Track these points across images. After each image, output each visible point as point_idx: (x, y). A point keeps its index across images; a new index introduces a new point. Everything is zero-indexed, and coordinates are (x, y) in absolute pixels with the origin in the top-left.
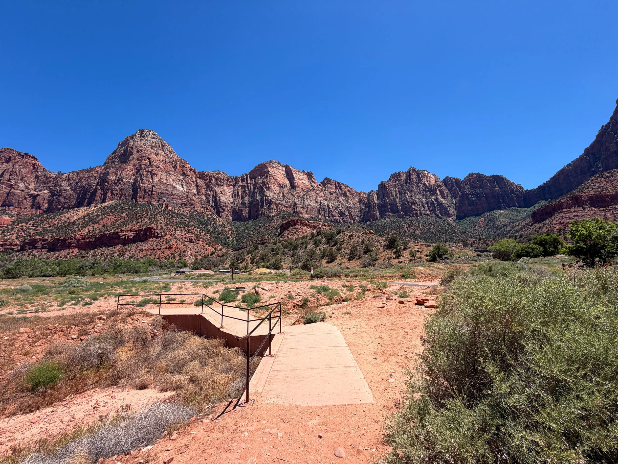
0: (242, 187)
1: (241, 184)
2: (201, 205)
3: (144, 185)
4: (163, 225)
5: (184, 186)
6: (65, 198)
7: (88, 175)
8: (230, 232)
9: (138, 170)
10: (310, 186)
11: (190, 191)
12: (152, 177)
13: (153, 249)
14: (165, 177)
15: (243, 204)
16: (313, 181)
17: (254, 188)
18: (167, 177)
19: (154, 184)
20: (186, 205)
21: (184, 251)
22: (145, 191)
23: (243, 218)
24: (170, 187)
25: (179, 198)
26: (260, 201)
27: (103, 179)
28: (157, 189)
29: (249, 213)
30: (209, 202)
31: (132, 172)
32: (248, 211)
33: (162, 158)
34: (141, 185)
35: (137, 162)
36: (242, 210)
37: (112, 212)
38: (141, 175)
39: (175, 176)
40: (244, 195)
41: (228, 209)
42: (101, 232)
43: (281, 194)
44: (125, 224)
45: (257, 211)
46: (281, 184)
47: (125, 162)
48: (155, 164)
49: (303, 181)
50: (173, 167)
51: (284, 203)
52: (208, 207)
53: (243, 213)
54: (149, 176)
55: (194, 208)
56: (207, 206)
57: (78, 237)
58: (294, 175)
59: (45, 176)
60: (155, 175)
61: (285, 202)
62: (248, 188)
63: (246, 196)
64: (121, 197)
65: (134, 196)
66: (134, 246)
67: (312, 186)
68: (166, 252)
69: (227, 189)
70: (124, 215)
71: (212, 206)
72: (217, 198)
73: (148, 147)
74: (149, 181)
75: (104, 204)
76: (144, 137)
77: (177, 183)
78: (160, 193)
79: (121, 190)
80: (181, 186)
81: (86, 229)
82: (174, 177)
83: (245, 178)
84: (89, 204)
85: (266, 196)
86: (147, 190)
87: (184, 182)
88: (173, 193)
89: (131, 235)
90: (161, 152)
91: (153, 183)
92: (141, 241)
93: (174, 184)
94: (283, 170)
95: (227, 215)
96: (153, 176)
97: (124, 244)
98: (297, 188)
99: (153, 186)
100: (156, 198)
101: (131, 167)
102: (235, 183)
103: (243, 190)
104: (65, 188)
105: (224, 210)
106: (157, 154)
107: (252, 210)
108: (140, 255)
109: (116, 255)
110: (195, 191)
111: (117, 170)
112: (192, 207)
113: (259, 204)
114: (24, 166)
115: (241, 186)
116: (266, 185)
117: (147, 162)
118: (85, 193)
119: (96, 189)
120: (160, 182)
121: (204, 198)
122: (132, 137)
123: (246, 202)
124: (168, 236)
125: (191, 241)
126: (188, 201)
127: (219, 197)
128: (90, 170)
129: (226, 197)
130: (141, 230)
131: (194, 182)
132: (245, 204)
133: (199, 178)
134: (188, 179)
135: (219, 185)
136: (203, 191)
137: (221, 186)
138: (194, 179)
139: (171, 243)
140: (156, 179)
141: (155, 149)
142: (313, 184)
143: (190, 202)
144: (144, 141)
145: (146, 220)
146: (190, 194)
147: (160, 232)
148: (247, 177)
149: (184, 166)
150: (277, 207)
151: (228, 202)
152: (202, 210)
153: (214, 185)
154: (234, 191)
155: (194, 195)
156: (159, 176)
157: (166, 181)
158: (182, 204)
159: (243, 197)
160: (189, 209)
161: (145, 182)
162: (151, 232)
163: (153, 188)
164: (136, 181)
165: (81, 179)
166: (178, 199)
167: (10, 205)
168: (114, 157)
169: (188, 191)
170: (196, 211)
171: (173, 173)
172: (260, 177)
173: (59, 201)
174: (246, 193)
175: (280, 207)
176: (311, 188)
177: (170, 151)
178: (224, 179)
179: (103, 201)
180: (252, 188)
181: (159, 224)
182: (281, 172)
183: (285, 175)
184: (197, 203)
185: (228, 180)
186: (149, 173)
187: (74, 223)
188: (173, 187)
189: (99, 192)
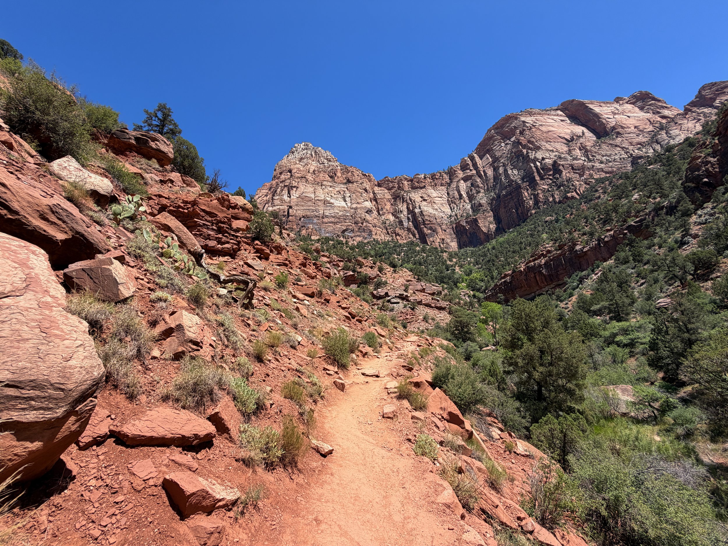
0: (465, 179)
1: (461, 174)
2: (385, 231)
3: (275, 208)
5: (348, 199)
8: (454, 260)
10: (659, 119)
11: (359, 206)
12: (289, 193)
15: (477, 208)
16: (663, 107)
17: (496, 169)
18: (315, 189)
19: (292, 204)
20: (353, 231)
23: (482, 237)
24: (320, 203)
25: (338, 219)
26: (523, 179)
28: (298, 211)
29: (497, 219)
30: (401, 222)
32: (492, 219)
36: (476, 221)
39: (331, 187)
40: (474, 191)
41: (444, 227)
43: (577, 153)
45: (521, 202)
46: (568, 137)
48: (297, 175)
49: (629, 114)
50: (331, 177)
51: (597, 165)
52: (400, 232)
53: (481, 225)
54: (285, 192)
56: (397, 229)
58: (597, 110)
60: (295, 189)
61: (602, 162)
62: (480, 176)
63: (478, 192)
67: (663, 117)
69: (433, 193)
71: (409, 230)
72: (417, 210)
74: (282, 200)
76: (293, 153)
77: (335, 196)
78: (303, 217)
80: (342, 200)
82: (331, 189)
83: (470, 162)
85: (535, 160)
87: (347, 192)
91: (290, 202)
93: (328, 199)
94: (558, 115)
95: (443, 240)
96: (291, 192)
98: (619, 130)
99: (291, 207)
100: (295, 227)
101: (264, 191)
102: (450, 179)
103: (469, 183)
105: (434, 231)
107: (502, 211)
110: (368, 204)
112: (365, 235)
113: (518, 187)
115: (462, 179)
116: (524, 147)
120: (302, 198)
121: (392, 218)
123: (483, 201)
126: (356, 223)
127: (420, 208)
129: (436, 207)
131: (366, 190)
132: (480, 205)
133: (379, 185)
135: (417, 188)
136: (388, 206)
137: (421, 188)
140: (295, 194)
142: (666, 112)
148: (472, 158)
150: (581, 175)
151: (441, 214)
152: (388, 238)
153: (405, 191)
154: (451, 193)
155: (369, 211)
156: (302, 188)
157: (312, 196)
158: (344, 231)
159: (471, 198)
161: (277, 202)
163: (291, 210)
166: (335, 223)
169: (354, 206)
170: (374, 239)
172: (503, 144)
174: (478, 186)
175: (591, 176)
176: (664, 121)
177: (327, 159)
178: (425, 178)
180: (490, 172)
182: (555, 117)
183: (569, 122)
184: (375, 226)
185: (433, 177)
186: (286, 189)
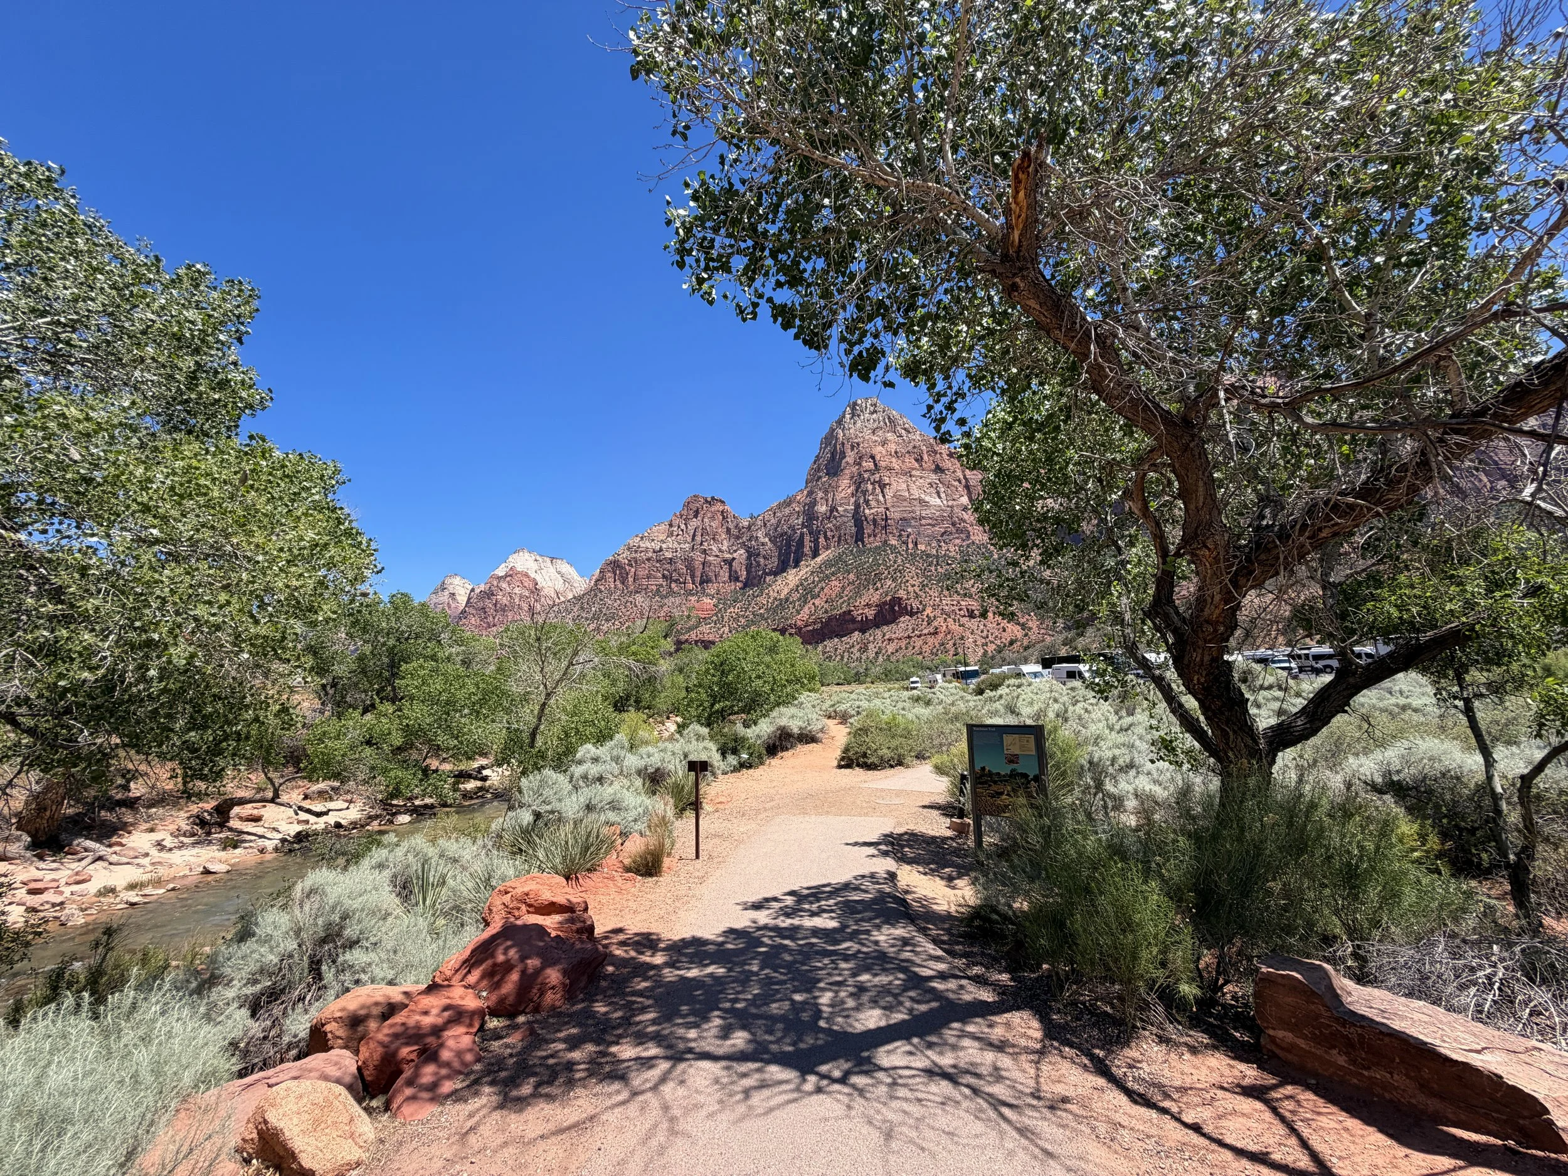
4: (917, 589)
6: (765, 558)
7: (787, 511)
9: (859, 482)
13: (909, 637)
14: (904, 486)
21: (962, 638)
22: (874, 521)
27: (810, 515)
31: (849, 491)
33: (892, 447)
34: (867, 511)
35: (855, 469)
37: (833, 574)
38: (864, 493)
42: (826, 612)
44: (858, 594)
47: (835, 474)
55: (968, 537)
57: (799, 623)
59: (737, 526)
64: (839, 541)
65: (859, 537)
66: (878, 632)
68: (931, 640)
70: (852, 576)
73: (867, 434)
75: (819, 559)
79: (838, 528)
81: (806, 609)
84: (797, 565)
86: (878, 518)
88: (924, 513)
89: (870, 613)
90: (890, 436)
92: (888, 623)
97: (863, 631)
104: (762, 540)
106: (884, 443)
108: (891, 648)
109: (855, 650)
111: (826, 492)
114: (713, 518)
117: (871, 465)
118: (789, 545)
119: (802, 534)
122: (840, 422)
124: (929, 611)
125: (971, 615)
128: (788, 503)
130: (885, 603)
134: (947, 478)
138: (959, 474)
139: (935, 624)
141: (880, 433)
143: (958, 528)
144: (859, 424)
145: (889, 582)
146: (956, 510)
147: (915, 604)
149: (935, 452)
160: (957, 541)
162: (900, 605)
164: (857, 506)
165: (779, 521)
167: (708, 581)
168: (819, 470)
171: (917, 473)
173: (758, 564)
179: (815, 554)
181: (910, 589)
187: (787, 600)
188: (921, 501)
189: (807, 538)
